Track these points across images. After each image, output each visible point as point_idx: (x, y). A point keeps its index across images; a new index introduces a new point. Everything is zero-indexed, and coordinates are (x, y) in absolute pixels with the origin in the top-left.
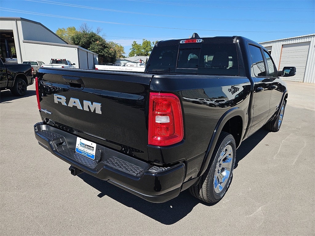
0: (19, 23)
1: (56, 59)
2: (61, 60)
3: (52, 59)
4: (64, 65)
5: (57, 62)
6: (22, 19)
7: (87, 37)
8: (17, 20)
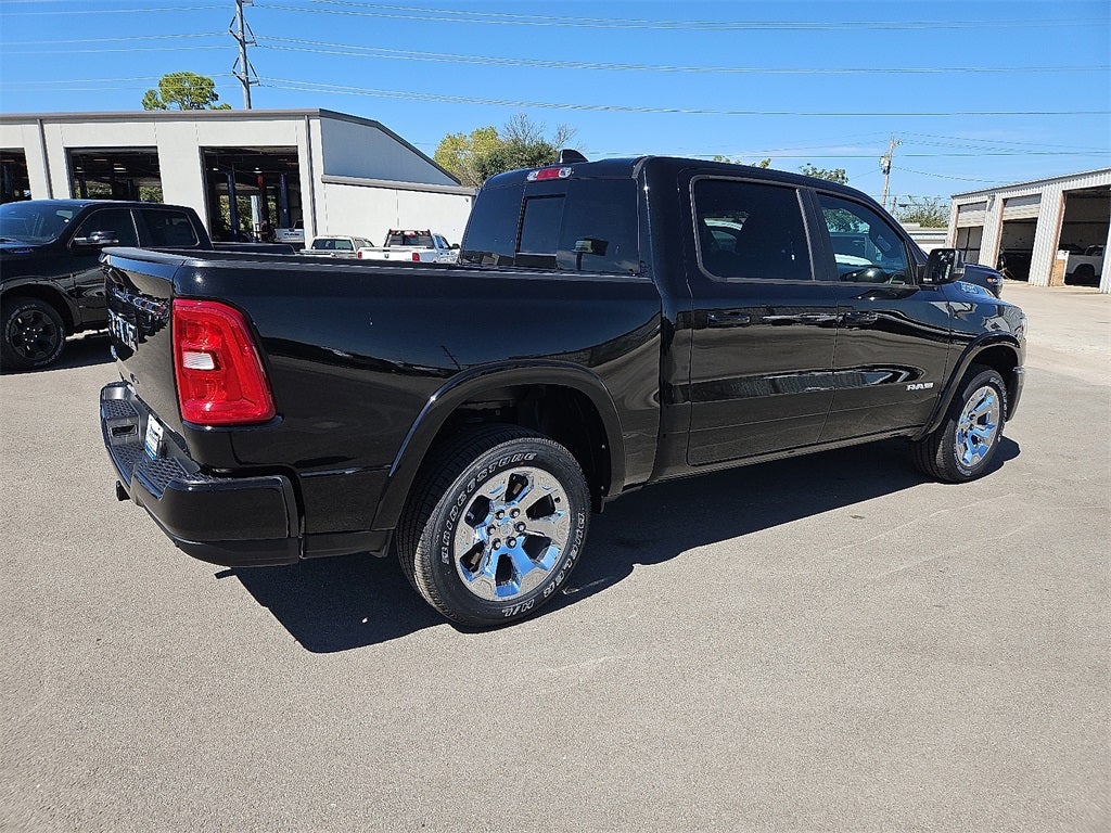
0: (316, 124)
1: (403, 232)
2: (416, 232)
3: (390, 231)
4: (422, 250)
5: (404, 239)
6: (324, 114)
7: (522, 160)
8: (309, 116)
